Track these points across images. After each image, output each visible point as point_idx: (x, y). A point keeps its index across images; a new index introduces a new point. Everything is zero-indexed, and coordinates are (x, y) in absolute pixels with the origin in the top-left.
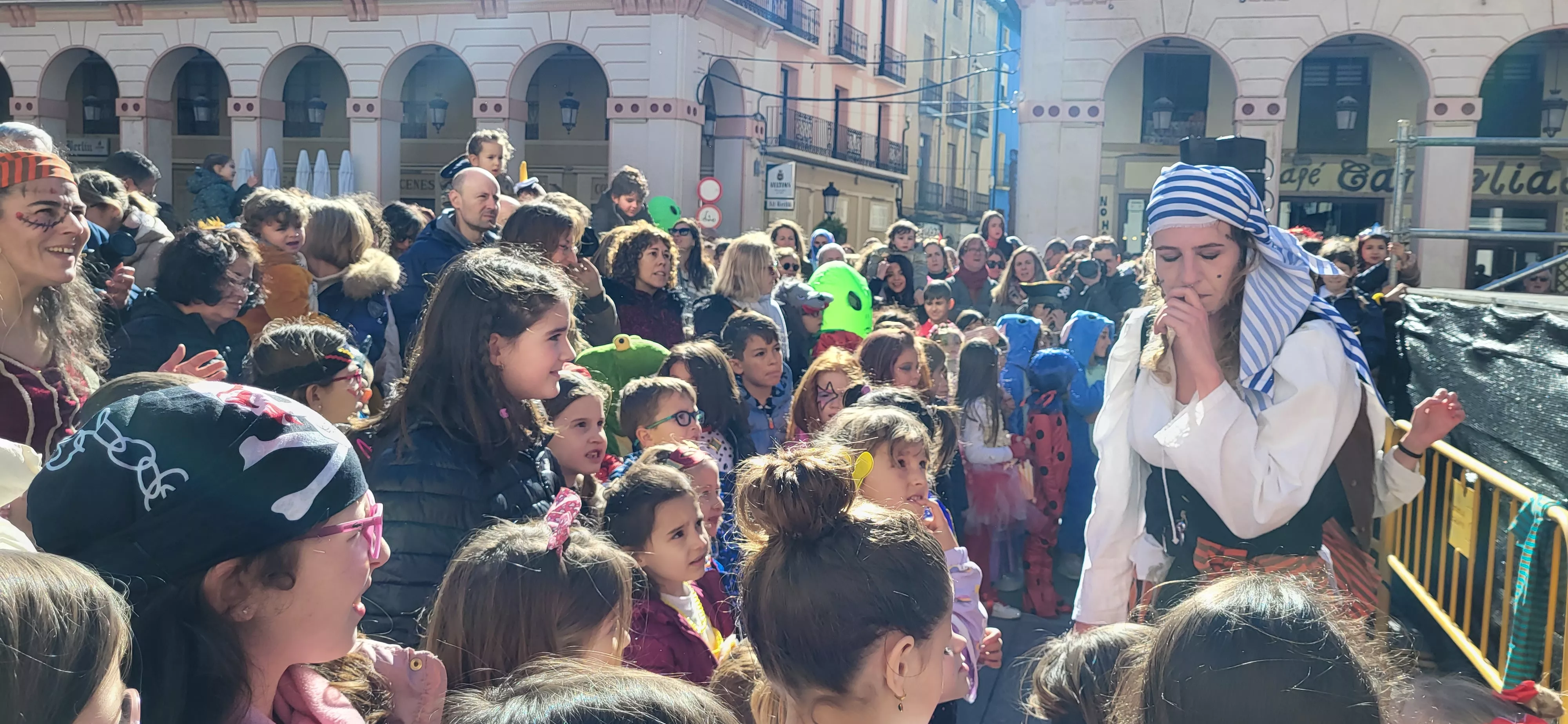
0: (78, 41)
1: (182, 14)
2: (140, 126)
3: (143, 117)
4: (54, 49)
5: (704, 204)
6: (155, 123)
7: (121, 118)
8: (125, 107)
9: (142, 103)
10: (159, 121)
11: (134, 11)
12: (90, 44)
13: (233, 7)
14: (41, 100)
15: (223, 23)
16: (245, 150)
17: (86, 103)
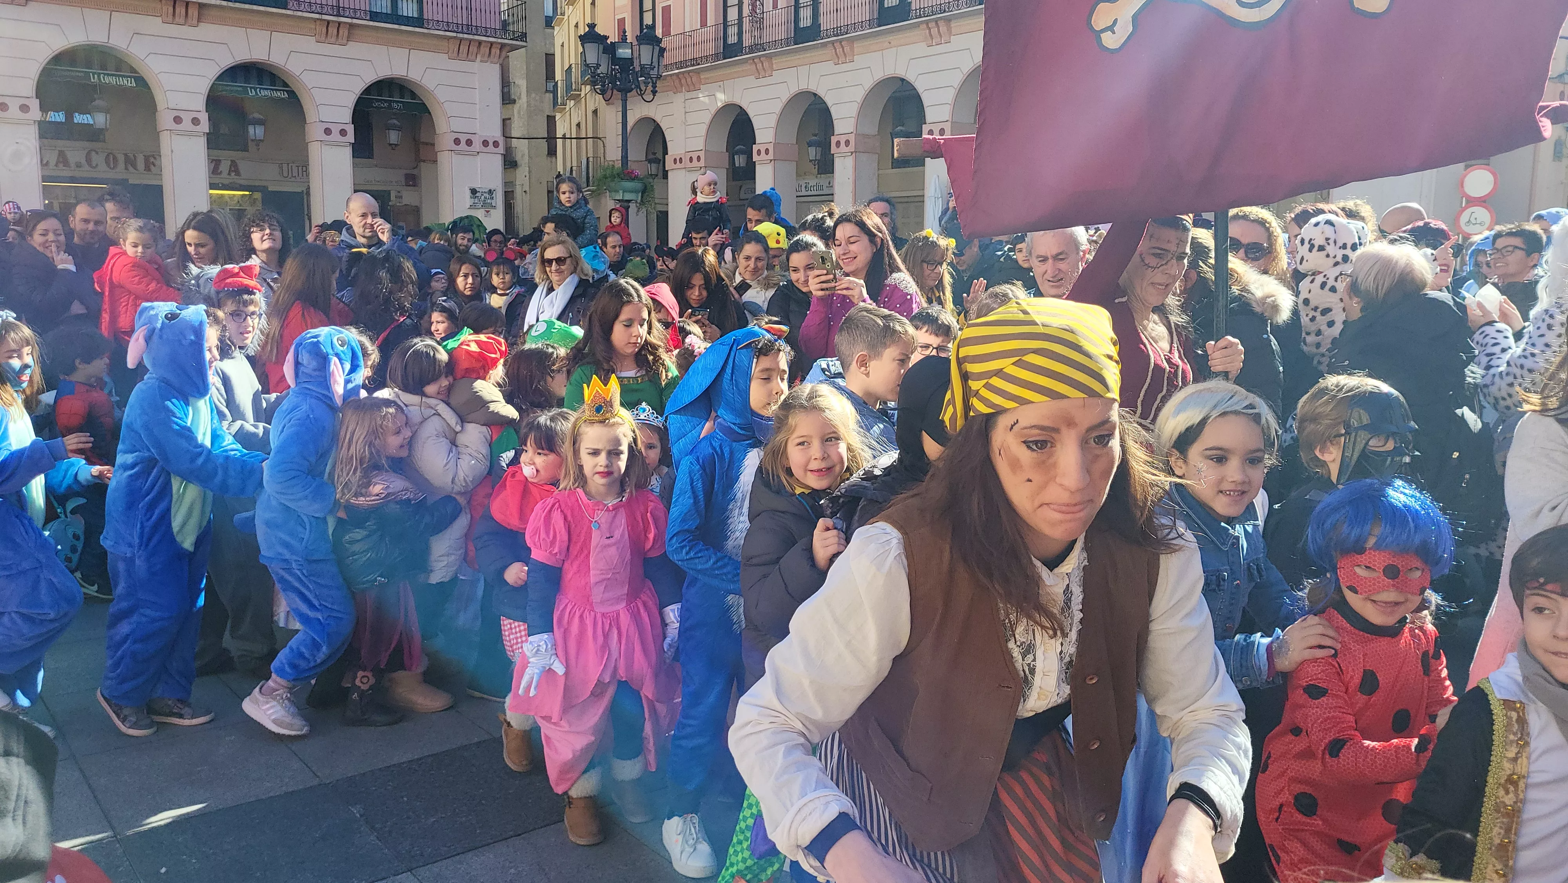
0: (803, 86)
1: (886, 44)
2: (849, 162)
3: (852, 153)
4: (786, 97)
5: (1467, 202)
6: (864, 157)
7: (835, 156)
8: (838, 144)
9: (852, 138)
10: (866, 155)
11: (847, 49)
12: (813, 88)
13: (930, 29)
14: (776, 145)
15: (921, 48)
16: (935, 176)
17: (810, 144)
